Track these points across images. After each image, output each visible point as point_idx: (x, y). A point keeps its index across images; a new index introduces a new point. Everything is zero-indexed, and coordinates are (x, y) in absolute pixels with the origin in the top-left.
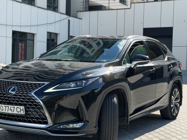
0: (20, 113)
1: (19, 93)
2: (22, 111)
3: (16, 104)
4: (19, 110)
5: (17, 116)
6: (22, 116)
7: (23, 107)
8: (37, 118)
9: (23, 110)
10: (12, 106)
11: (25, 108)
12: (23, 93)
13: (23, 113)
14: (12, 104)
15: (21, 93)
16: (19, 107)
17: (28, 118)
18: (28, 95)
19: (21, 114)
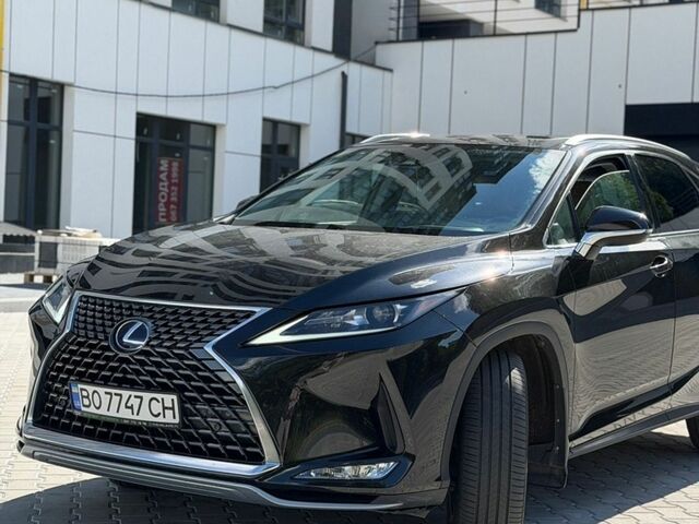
0: (160, 419)
1: (160, 346)
2: (169, 413)
3: (148, 387)
4: (157, 408)
5: (152, 429)
6: (168, 431)
7: (175, 397)
8: (225, 441)
9: (173, 409)
10: (134, 393)
11: (181, 402)
12: (174, 346)
13: (172, 419)
14: (132, 385)
15: (166, 347)
16: (159, 396)
17: (190, 437)
18: (190, 354)
19: (165, 424)
